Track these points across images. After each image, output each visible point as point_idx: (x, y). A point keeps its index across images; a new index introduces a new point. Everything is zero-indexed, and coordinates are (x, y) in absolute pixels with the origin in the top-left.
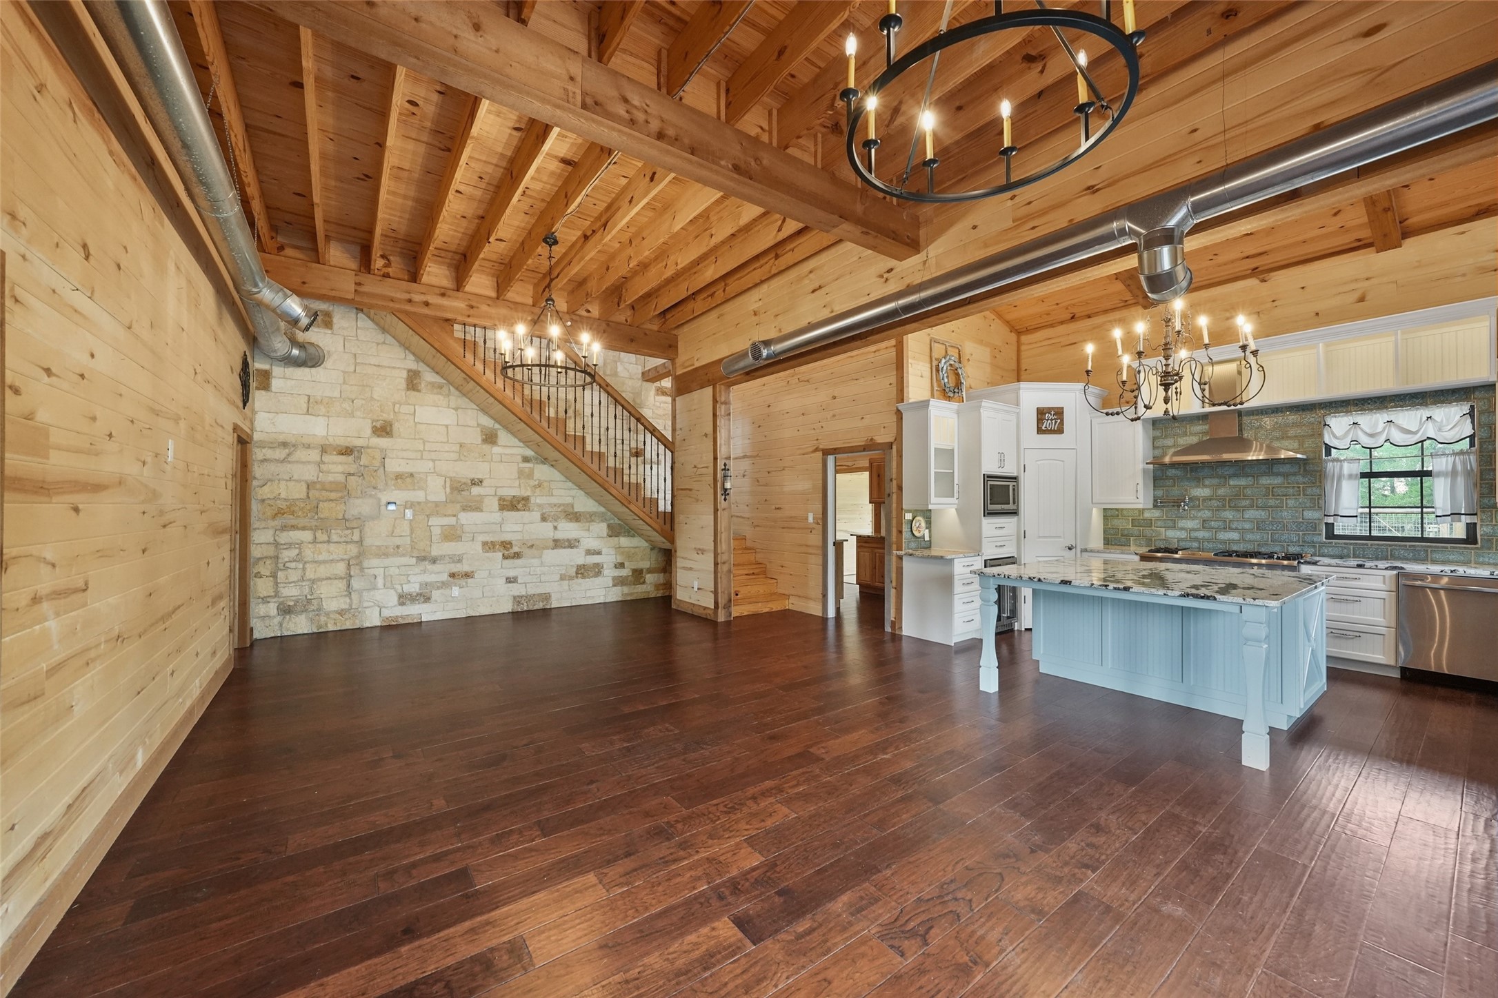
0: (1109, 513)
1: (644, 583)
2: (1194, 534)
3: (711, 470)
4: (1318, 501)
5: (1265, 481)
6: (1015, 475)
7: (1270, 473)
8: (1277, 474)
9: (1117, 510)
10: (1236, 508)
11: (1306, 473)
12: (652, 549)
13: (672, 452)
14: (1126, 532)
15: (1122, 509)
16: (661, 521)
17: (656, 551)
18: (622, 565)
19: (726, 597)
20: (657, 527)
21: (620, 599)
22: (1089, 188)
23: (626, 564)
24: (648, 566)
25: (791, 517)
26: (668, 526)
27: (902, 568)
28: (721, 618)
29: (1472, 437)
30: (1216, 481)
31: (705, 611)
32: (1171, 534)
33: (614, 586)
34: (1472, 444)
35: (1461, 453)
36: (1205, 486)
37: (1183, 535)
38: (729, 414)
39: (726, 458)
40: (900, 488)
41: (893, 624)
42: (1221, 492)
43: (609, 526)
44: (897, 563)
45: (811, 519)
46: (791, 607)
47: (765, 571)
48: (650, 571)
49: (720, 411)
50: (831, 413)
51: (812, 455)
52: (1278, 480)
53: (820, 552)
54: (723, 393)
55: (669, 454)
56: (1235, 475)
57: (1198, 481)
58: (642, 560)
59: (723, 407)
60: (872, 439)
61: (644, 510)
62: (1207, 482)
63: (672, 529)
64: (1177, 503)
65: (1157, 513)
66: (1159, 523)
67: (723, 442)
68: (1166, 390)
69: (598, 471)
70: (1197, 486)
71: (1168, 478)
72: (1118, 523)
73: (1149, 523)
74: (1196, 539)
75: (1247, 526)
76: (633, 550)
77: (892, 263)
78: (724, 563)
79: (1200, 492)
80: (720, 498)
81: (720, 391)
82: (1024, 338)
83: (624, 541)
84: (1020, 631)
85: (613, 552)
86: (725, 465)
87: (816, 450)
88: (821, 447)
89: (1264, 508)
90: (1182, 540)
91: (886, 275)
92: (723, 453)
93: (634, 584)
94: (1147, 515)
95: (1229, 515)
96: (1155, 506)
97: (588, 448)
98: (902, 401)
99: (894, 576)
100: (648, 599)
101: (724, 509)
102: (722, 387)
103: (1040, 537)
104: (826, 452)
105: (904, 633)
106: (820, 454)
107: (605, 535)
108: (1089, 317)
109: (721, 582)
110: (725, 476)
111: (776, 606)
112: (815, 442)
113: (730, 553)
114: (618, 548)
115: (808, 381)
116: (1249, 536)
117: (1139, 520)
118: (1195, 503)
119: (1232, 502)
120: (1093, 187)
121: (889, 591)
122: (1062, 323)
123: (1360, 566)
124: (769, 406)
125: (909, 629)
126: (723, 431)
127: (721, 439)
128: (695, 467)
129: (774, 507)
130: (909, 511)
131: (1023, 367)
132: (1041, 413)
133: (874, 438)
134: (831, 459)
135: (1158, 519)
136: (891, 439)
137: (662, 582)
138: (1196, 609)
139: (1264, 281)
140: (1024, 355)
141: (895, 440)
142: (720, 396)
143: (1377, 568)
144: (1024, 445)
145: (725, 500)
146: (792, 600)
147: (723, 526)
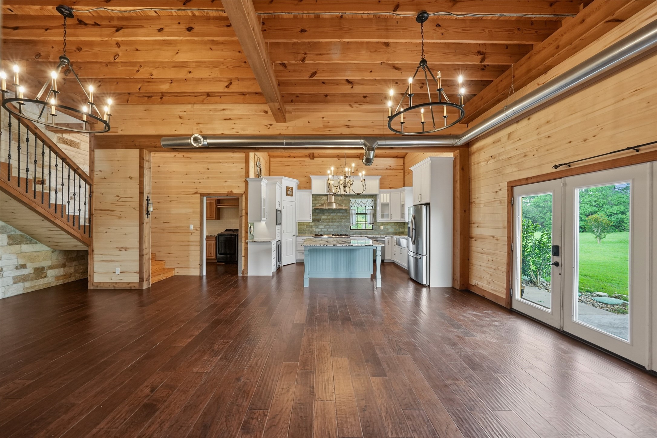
0: (299, 224)
1: (45, 277)
2: (323, 230)
3: (137, 199)
4: (349, 220)
5: (339, 214)
6: (280, 210)
7: (340, 213)
8: (341, 213)
9: (302, 223)
10: (332, 222)
11: (347, 213)
12: (53, 252)
13: (90, 185)
14: (304, 230)
15: (303, 223)
16: (82, 231)
17: (56, 253)
18: (24, 266)
19: (148, 274)
20: (78, 236)
21: (21, 292)
22: (347, 125)
23: (28, 265)
24: (50, 264)
25: (177, 227)
26: (87, 235)
27: (247, 248)
28: (145, 286)
29: (373, 206)
30: (328, 214)
31: (130, 285)
32: (317, 230)
33: (14, 283)
34: (373, 208)
35: (371, 210)
36: (325, 215)
37: (320, 230)
38: (150, 168)
39: (148, 193)
40: (247, 214)
41: (243, 272)
42: (329, 217)
43: (9, 237)
44: (245, 245)
45: (191, 227)
46: (176, 274)
47: (155, 257)
48: (51, 268)
49: (146, 166)
50: (206, 176)
51: (192, 195)
52: (341, 214)
53: (198, 244)
54: (147, 155)
55: (87, 186)
56: (332, 213)
57: (324, 214)
58: (44, 260)
59: (147, 163)
60: (231, 191)
61: (68, 223)
62: (326, 214)
63: (90, 236)
64: (318, 221)
65: (313, 224)
66: (314, 227)
67: (147, 184)
68: (345, 188)
69: (25, 193)
70: (324, 216)
71: (316, 213)
72: (302, 227)
73: (311, 227)
74: (323, 231)
75: (335, 227)
76: (35, 254)
77: (274, 123)
78: (147, 254)
79: (324, 217)
80: (145, 216)
81: (146, 154)
82: (272, 159)
83: (26, 248)
84: (282, 267)
85: (14, 257)
86: (148, 197)
87: (196, 193)
88: (199, 192)
89: (338, 222)
90: (320, 232)
91: (269, 126)
92: (147, 190)
93: (36, 279)
94: (310, 224)
95: (331, 224)
96: (313, 221)
97: (14, 173)
98: (248, 177)
99: (243, 251)
100: (50, 288)
101: (147, 223)
102: (147, 151)
103: (287, 232)
104: (202, 195)
105: (248, 275)
106: (199, 195)
107: (6, 244)
108: (294, 157)
109: (145, 265)
110: (148, 204)
111: (169, 275)
112: (195, 189)
113: (149, 248)
114: (20, 254)
115: (190, 158)
116: (335, 230)
117: (308, 225)
118: (324, 220)
119: (331, 221)
120: (348, 126)
121: (241, 258)
122: (285, 157)
123: (361, 236)
124: (159, 166)
125: (251, 272)
126: (147, 177)
127: (145, 182)
128: (118, 196)
129: (162, 222)
130: (250, 224)
131: (271, 170)
132: (288, 188)
133: (233, 191)
134: (205, 198)
135: (313, 225)
136: (242, 193)
137: (62, 274)
138: (352, 249)
139: (339, 160)
140: (271, 165)
141: (245, 193)
142: (146, 156)
143: (364, 236)
144: (283, 199)
145: (148, 217)
146: (176, 270)
147: (146, 232)
